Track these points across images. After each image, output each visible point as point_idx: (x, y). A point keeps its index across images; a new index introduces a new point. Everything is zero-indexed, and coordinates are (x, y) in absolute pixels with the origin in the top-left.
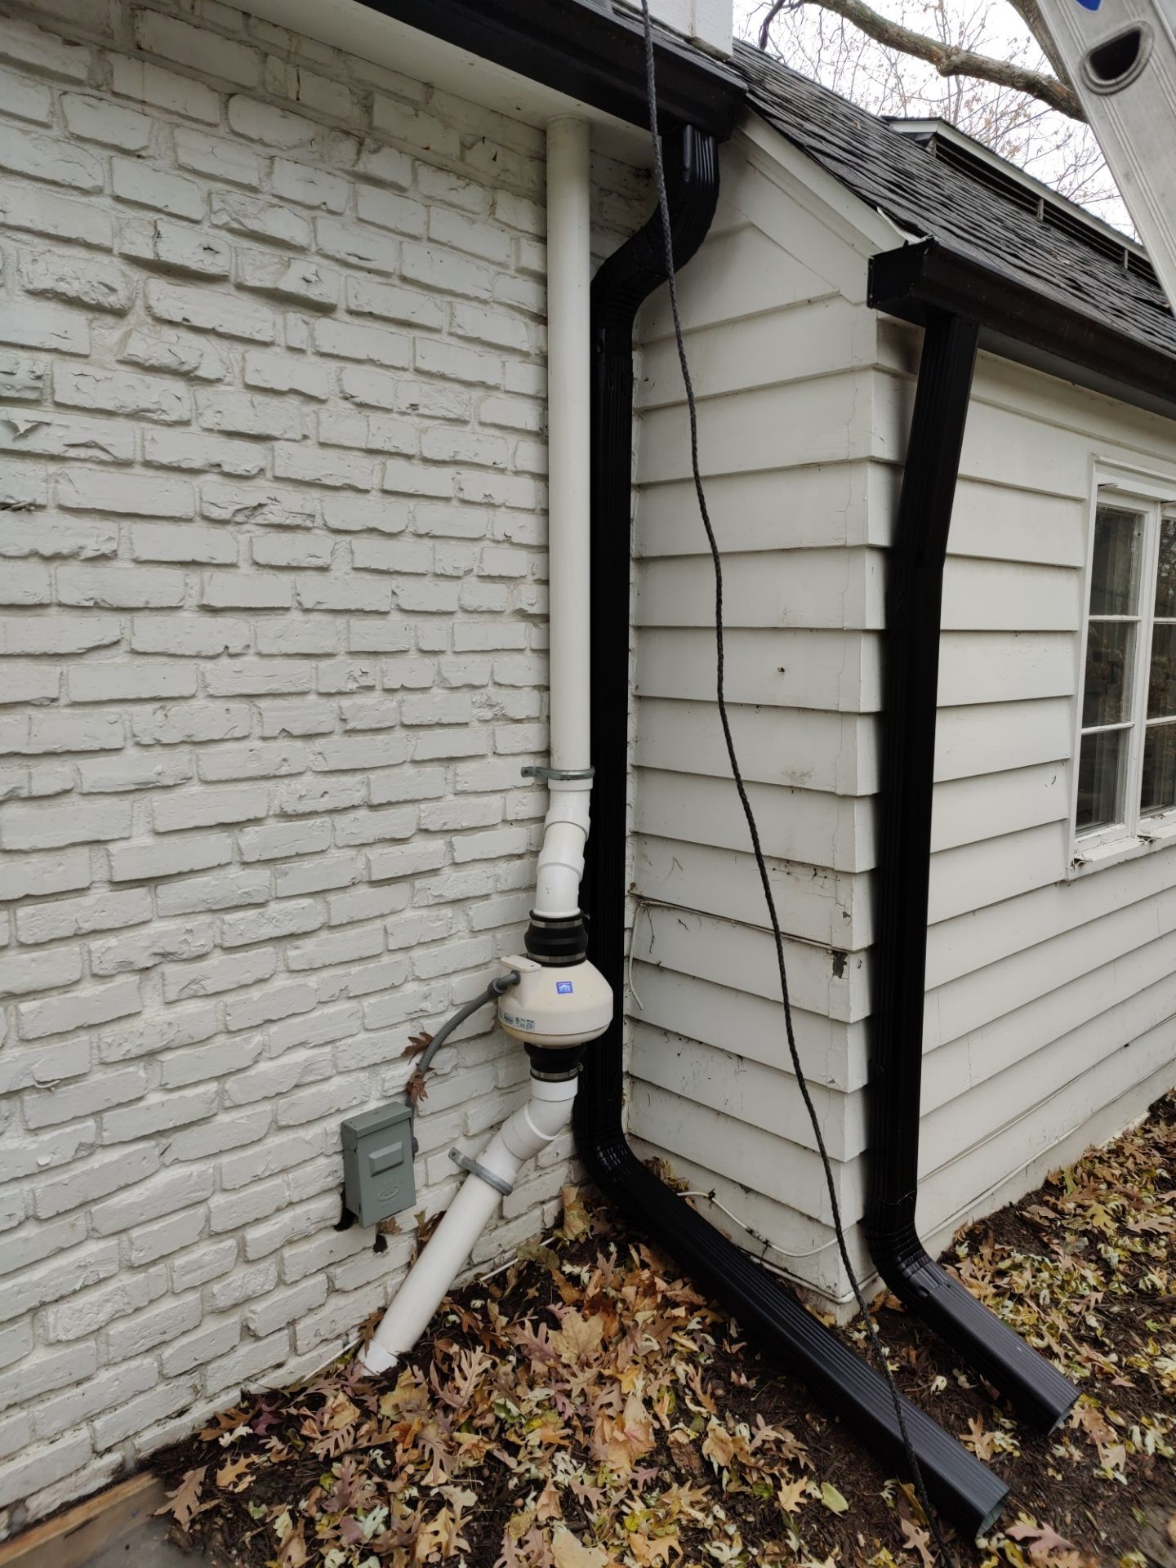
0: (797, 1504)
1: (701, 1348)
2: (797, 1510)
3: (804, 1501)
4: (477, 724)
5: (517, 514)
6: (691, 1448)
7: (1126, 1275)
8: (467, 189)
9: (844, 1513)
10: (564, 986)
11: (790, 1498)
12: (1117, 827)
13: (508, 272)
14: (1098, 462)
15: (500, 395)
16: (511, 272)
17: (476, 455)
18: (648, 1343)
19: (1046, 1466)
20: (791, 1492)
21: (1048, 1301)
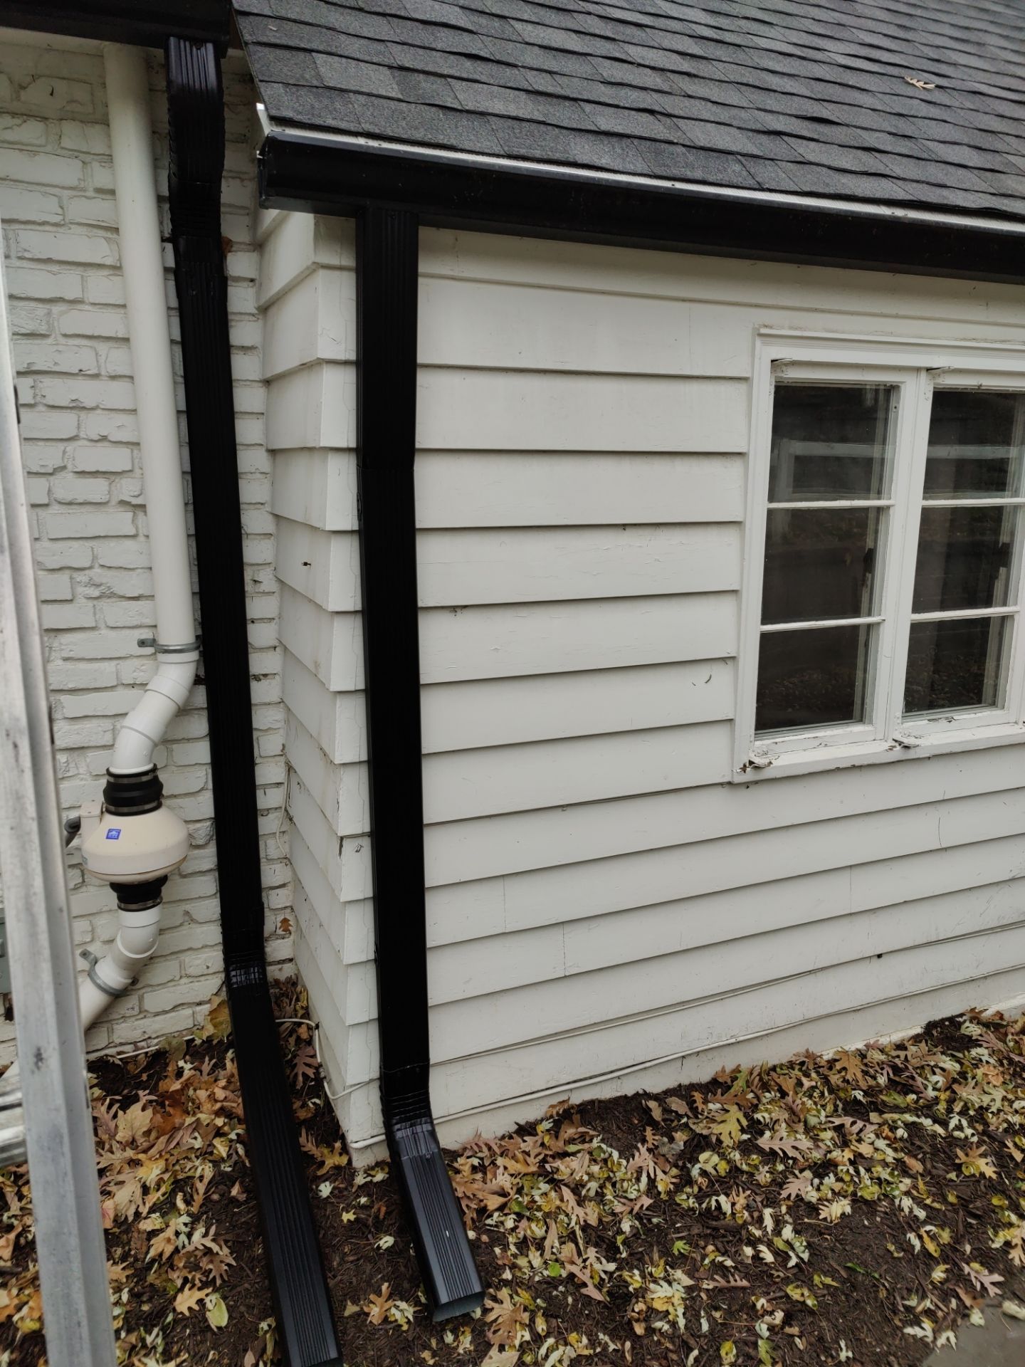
0: (190, 1309)
1: (229, 1156)
2: (187, 1313)
3: (196, 1308)
4: (85, 600)
5: (113, 415)
6: (145, 1236)
7: (700, 1189)
8: (24, 125)
9: (219, 1328)
10: (114, 833)
11: (185, 1302)
12: (856, 729)
13: (88, 194)
14: (761, 335)
15: (87, 307)
16: (91, 193)
17: (56, 364)
18: (193, 1141)
19: (426, 1347)
20: (190, 1297)
21: (592, 1193)
